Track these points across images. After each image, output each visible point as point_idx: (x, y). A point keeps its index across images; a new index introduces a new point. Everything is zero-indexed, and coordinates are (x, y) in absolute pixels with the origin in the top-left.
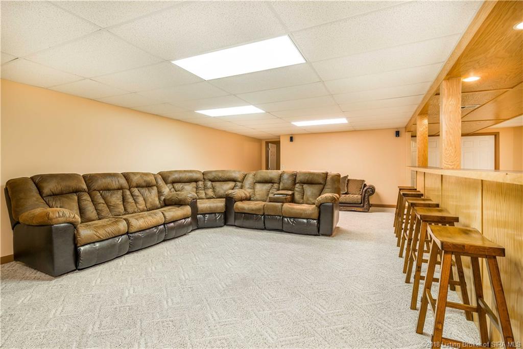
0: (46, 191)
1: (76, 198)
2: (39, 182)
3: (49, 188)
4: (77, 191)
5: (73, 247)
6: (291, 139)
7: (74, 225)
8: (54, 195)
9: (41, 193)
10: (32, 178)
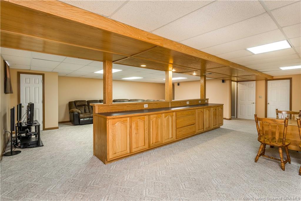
0: (77, 105)
1: (84, 107)
2: (75, 102)
3: (77, 104)
4: (85, 105)
5: (78, 119)
6: (178, 84)
7: (79, 113)
8: (78, 106)
9: (75, 105)
10: (74, 101)
